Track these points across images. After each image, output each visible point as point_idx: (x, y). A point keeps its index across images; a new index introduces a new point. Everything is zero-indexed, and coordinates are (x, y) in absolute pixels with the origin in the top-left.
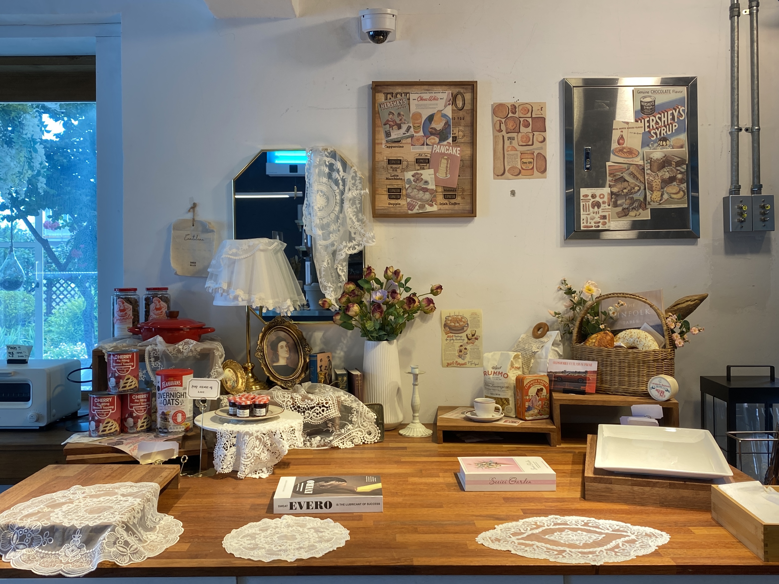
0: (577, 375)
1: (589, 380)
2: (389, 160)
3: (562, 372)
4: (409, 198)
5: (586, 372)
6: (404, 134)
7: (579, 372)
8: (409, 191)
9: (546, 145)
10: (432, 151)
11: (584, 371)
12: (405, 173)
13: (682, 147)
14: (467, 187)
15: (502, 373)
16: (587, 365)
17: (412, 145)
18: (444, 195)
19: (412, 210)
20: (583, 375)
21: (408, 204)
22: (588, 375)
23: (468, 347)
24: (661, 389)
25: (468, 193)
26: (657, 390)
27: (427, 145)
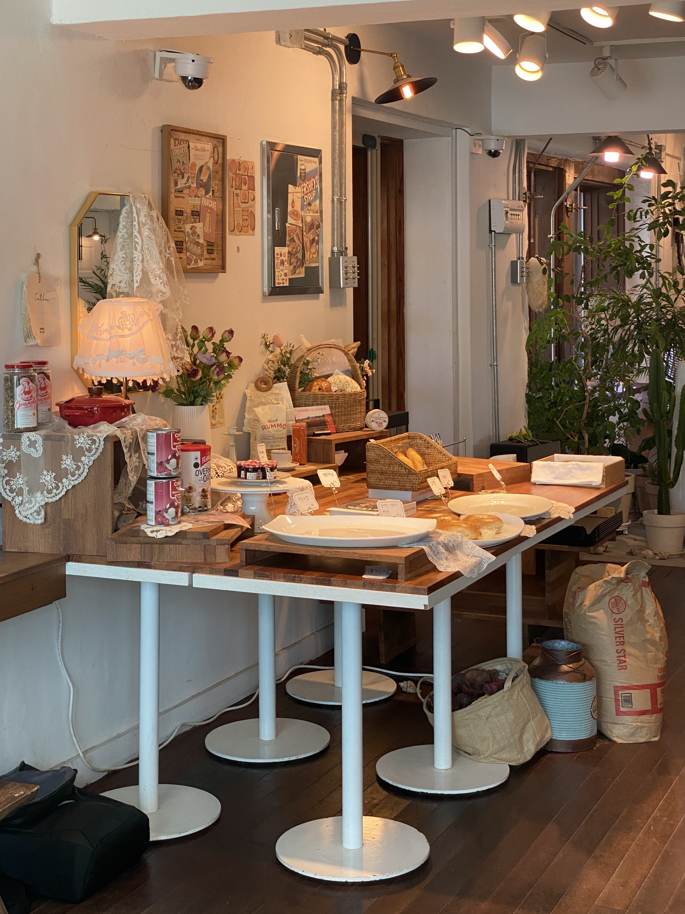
0: (318, 419)
1: (328, 422)
2: (176, 211)
3: (307, 418)
4: (189, 252)
5: (324, 416)
6: (186, 184)
7: (319, 417)
8: (188, 245)
9: (255, 203)
10: (201, 204)
11: (322, 415)
12: (186, 225)
13: (317, 213)
14: (220, 243)
15: (281, 424)
16: (322, 409)
17: (190, 196)
18: (208, 249)
19: (189, 265)
20: (322, 419)
21: (187, 258)
22: (326, 418)
23: (217, 407)
24: (379, 421)
25: (220, 248)
26: (376, 422)
27: (198, 197)
